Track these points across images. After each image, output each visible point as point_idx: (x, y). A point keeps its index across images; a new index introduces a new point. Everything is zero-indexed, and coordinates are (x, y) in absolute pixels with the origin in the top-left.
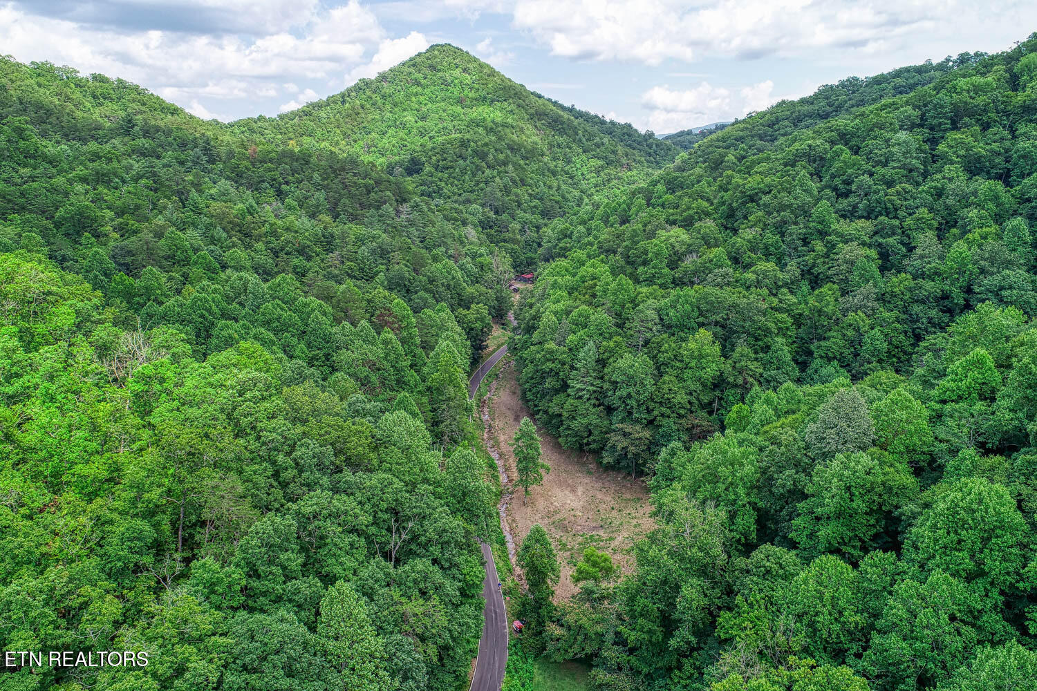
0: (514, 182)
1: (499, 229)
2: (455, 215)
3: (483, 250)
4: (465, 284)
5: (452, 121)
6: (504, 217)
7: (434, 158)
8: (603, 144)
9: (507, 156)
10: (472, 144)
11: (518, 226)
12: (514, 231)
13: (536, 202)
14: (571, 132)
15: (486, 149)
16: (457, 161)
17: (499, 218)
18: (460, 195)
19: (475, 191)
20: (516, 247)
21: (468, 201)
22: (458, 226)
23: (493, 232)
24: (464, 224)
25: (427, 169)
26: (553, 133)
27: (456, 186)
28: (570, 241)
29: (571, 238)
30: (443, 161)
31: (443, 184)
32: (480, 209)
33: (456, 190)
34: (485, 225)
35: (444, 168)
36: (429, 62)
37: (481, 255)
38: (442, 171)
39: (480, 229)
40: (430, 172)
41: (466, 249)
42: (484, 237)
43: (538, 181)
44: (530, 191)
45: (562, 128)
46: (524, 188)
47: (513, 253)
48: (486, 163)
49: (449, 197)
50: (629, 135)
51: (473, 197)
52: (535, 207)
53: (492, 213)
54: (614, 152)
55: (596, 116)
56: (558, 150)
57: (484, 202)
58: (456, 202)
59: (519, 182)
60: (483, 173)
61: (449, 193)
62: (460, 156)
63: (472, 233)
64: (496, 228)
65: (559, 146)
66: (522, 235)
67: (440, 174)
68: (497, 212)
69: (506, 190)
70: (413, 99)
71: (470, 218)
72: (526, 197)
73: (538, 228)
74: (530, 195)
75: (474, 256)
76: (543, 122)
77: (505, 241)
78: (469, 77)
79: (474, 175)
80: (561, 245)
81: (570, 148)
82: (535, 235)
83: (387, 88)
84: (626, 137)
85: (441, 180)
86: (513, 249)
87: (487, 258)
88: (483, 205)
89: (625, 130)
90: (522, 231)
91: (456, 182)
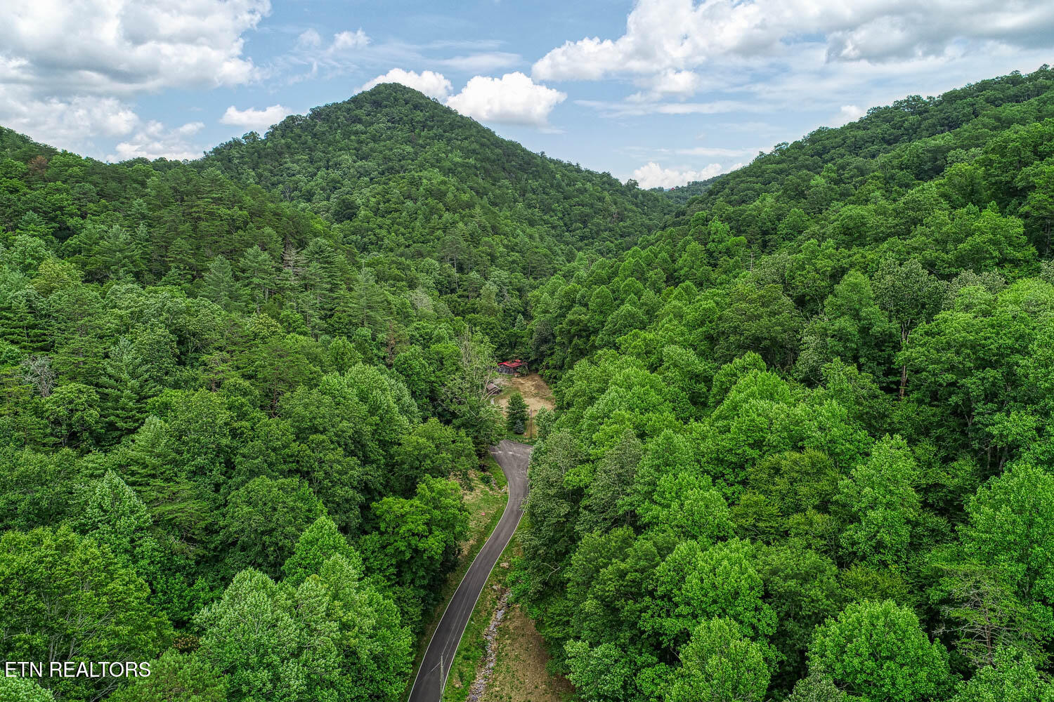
0: (484, 229)
1: (466, 293)
2: (397, 272)
3: (443, 329)
4: (404, 419)
5: (400, 161)
6: (474, 275)
7: (374, 200)
8: (586, 190)
9: (472, 197)
10: (424, 181)
11: (495, 289)
12: (489, 297)
13: (516, 256)
14: (547, 176)
15: (443, 188)
16: (404, 203)
17: (464, 277)
18: (408, 246)
19: (429, 241)
20: (492, 319)
21: (420, 255)
22: (401, 289)
23: (455, 296)
24: (412, 285)
25: (362, 213)
26: (525, 176)
27: (403, 235)
28: (584, 310)
29: (586, 305)
30: (385, 203)
31: (384, 232)
32: (437, 264)
33: (402, 240)
34: (444, 288)
35: (386, 212)
36: (373, 97)
37: (440, 339)
38: (383, 216)
39: (436, 293)
40: (366, 216)
41: (411, 327)
42: (443, 305)
43: (515, 229)
44: (505, 242)
45: (537, 171)
46: (497, 238)
47: (488, 329)
48: (444, 205)
49: (391, 250)
50: (610, 184)
51: (426, 248)
52: (513, 262)
53: (454, 270)
54: (601, 199)
55: (570, 165)
56: (534, 197)
57: (442, 254)
58: (401, 255)
59: (489, 229)
60: (440, 217)
61: (392, 245)
62: (409, 197)
63: (424, 300)
64: (460, 292)
65: (534, 192)
66: (499, 302)
67: (380, 219)
68: (461, 269)
69: (474, 239)
70: (353, 137)
71: (422, 277)
72: (501, 249)
73: (521, 291)
74: (506, 247)
75: (426, 340)
76: (513, 163)
77: (474, 311)
78: (421, 114)
79: (428, 220)
80: (570, 317)
81: (547, 194)
82: (518, 301)
83: (320, 127)
84: (607, 186)
85: (381, 227)
86: (489, 324)
87: (451, 344)
88: (441, 260)
89: (605, 179)
90: (500, 295)
91: (402, 230)
